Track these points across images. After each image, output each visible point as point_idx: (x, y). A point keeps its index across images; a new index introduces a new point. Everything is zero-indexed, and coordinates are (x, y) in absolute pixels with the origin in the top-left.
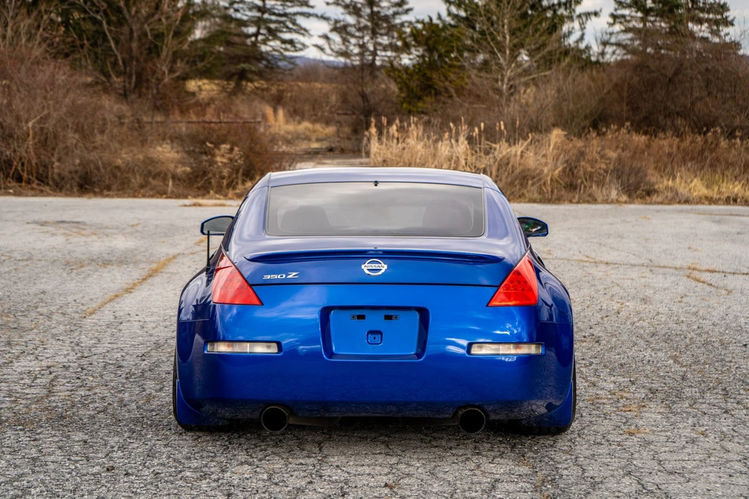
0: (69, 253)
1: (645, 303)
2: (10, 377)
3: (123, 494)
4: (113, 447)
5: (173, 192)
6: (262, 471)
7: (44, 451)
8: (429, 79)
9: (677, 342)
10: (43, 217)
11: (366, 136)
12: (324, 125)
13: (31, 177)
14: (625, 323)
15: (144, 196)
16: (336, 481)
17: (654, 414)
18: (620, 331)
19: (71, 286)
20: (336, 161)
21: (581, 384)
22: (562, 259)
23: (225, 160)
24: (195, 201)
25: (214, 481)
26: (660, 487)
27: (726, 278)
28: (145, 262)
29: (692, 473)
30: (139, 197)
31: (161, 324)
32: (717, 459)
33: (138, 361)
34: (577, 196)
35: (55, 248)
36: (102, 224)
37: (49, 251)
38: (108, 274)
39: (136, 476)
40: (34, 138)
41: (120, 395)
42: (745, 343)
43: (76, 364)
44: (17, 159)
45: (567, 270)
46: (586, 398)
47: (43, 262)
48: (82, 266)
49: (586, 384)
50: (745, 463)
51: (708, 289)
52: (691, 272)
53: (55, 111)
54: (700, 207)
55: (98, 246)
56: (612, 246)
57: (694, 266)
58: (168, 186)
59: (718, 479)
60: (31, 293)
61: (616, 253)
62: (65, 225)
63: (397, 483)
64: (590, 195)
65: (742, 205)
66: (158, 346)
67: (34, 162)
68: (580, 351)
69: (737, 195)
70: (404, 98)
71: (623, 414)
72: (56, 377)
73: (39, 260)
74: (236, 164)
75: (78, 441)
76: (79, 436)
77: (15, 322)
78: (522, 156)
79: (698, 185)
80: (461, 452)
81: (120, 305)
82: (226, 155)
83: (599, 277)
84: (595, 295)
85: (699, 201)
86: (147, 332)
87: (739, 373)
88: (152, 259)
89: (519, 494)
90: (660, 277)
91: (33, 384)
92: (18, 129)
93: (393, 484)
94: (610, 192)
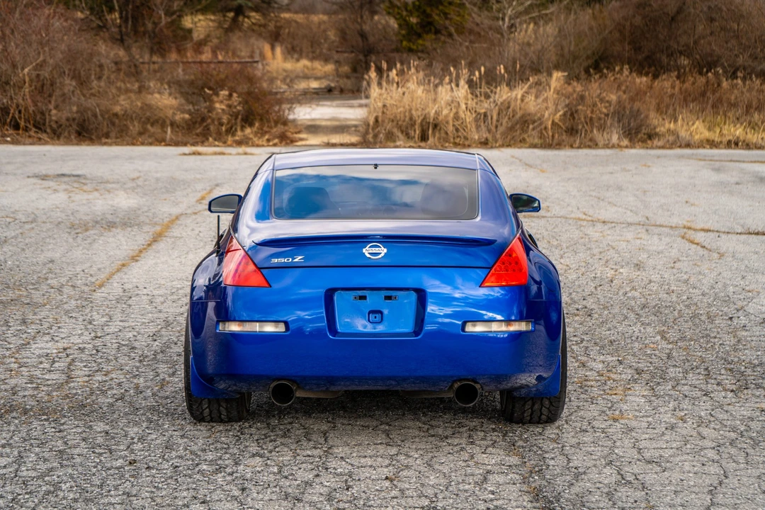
0: (72, 214)
1: (639, 270)
2: (29, 360)
3: (146, 489)
4: (133, 439)
5: (171, 139)
6: (273, 464)
7: (69, 443)
8: (429, 16)
9: (666, 315)
10: (43, 170)
11: (366, 80)
12: (322, 63)
13: (28, 125)
14: (618, 294)
15: (143, 144)
16: (341, 474)
17: (638, 397)
18: (612, 303)
19: (78, 253)
20: (335, 103)
21: (571, 364)
22: (560, 217)
23: (223, 107)
24: (194, 149)
25: (229, 474)
26: (638, 477)
27: (719, 239)
28: (149, 224)
29: (668, 462)
30: (138, 145)
31: (169, 298)
32: (693, 446)
33: (149, 341)
34: (578, 142)
35: (58, 208)
36: (102, 177)
37: (53, 211)
38: (113, 239)
39: (157, 469)
40: (31, 86)
41: (135, 381)
42: (731, 316)
43: (90, 346)
44: (14, 106)
45: (564, 230)
46: (576, 379)
47: (48, 224)
48: (87, 230)
49: (576, 364)
50: (718, 450)
51: (701, 252)
52: (686, 232)
53: (51, 58)
54: (701, 151)
55: (100, 204)
56: (610, 200)
57: (689, 224)
58: (166, 132)
59: (691, 469)
60: (40, 263)
61: (614, 209)
62: (66, 179)
63: (396, 475)
64: (591, 140)
65: (743, 149)
66: (167, 324)
67: (31, 109)
68: (573, 326)
69: (738, 138)
70: (404, 36)
71: (610, 398)
72: (73, 360)
73: (44, 222)
74: (234, 110)
75: (100, 432)
76: (100, 426)
77: (27, 296)
78: (522, 100)
79: (700, 127)
80: (456, 441)
81: (127, 276)
82: (225, 101)
83: (595, 239)
84: (591, 261)
85: (700, 145)
86: (156, 308)
87: (722, 350)
88: (155, 220)
89: (508, 486)
90: (656, 237)
91: (52, 369)
92: (14, 76)
93: (393, 477)
94: (611, 136)
